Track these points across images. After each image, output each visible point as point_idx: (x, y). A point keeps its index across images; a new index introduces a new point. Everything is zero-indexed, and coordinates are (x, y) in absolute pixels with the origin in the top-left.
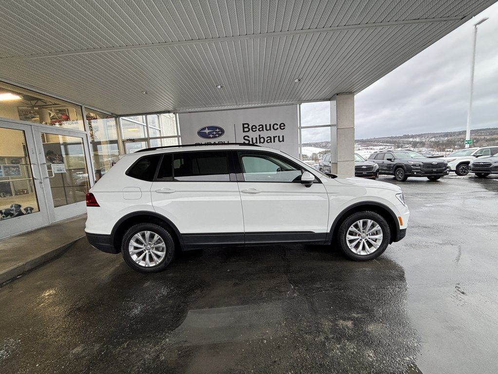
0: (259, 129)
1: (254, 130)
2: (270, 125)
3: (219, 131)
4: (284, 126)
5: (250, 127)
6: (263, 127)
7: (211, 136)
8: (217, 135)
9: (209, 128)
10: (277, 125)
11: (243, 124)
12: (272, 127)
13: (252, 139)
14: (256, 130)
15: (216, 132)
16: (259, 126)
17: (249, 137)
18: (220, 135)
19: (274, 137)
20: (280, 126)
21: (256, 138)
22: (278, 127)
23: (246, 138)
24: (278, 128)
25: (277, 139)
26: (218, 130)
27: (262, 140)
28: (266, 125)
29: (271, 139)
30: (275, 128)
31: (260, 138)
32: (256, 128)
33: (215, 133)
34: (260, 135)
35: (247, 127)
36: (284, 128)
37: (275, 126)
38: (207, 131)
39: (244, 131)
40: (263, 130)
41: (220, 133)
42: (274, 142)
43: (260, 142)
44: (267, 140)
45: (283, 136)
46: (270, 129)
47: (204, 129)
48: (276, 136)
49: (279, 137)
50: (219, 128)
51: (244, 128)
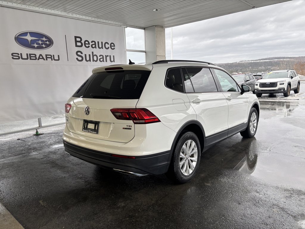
0: (92, 45)
1: (87, 45)
2: (102, 43)
3: (46, 41)
4: (114, 46)
5: (83, 42)
6: (95, 44)
7: (36, 46)
8: (44, 46)
9: (32, 34)
10: (108, 44)
11: (76, 37)
12: (103, 45)
13: (85, 55)
14: (89, 47)
15: (42, 41)
16: (92, 42)
17: (82, 53)
18: (48, 46)
19: (106, 56)
20: (111, 46)
21: (90, 55)
22: (109, 46)
23: (79, 54)
24: (109, 48)
25: (108, 58)
26: (44, 39)
27: (95, 58)
28: (98, 42)
29: (103, 58)
30: (107, 47)
31: (93, 56)
32: (89, 44)
33: (40, 42)
34: (93, 52)
35: (80, 42)
36: (114, 49)
37: (106, 44)
38: (29, 38)
39: (77, 46)
40: (95, 47)
41: (48, 43)
42: (106, 61)
43: (93, 60)
44: (100, 59)
45: (114, 56)
46: (102, 48)
47: (25, 34)
48: (108, 56)
49: (110, 56)
50: (46, 37)
51: (76, 42)
